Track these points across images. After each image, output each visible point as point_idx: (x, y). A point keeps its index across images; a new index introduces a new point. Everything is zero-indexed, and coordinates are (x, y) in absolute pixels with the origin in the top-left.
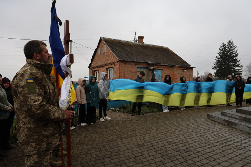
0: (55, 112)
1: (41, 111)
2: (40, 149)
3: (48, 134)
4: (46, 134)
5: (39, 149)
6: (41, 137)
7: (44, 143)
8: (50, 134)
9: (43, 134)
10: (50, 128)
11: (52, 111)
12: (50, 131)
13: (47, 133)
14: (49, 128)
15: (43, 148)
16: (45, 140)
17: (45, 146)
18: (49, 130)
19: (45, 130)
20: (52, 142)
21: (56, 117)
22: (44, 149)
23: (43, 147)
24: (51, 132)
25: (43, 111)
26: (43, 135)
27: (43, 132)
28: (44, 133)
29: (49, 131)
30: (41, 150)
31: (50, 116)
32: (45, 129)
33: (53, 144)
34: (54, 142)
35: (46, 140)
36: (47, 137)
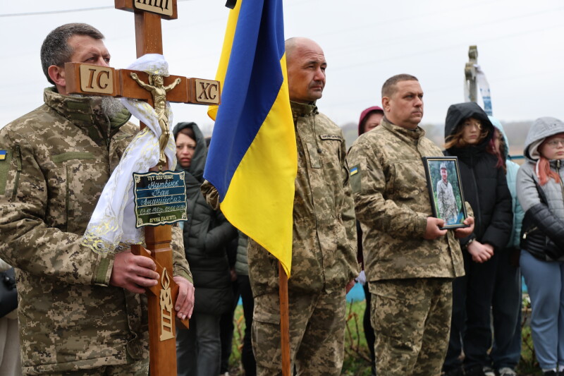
0: (61, 253)
1: (7, 245)
2: (42, 364)
3: (63, 321)
4: (58, 322)
5: (38, 364)
6: (44, 329)
7: (52, 347)
8: (73, 324)
9: (48, 320)
10: (75, 306)
11: (46, 250)
12: (71, 315)
13: (60, 318)
14: (70, 306)
15: (48, 364)
16: (53, 340)
17: (54, 357)
18: (70, 309)
19: (57, 308)
20: (76, 351)
21: (62, 270)
22: (50, 366)
23: (47, 359)
24: (76, 317)
25: (12, 245)
26: (50, 324)
27: (50, 313)
28: (51, 317)
29: (67, 313)
30: (42, 367)
31: (40, 263)
32: (56, 304)
33: (80, 358)
34: (88, 354)
35: (58, 338)
36: (60, 331)
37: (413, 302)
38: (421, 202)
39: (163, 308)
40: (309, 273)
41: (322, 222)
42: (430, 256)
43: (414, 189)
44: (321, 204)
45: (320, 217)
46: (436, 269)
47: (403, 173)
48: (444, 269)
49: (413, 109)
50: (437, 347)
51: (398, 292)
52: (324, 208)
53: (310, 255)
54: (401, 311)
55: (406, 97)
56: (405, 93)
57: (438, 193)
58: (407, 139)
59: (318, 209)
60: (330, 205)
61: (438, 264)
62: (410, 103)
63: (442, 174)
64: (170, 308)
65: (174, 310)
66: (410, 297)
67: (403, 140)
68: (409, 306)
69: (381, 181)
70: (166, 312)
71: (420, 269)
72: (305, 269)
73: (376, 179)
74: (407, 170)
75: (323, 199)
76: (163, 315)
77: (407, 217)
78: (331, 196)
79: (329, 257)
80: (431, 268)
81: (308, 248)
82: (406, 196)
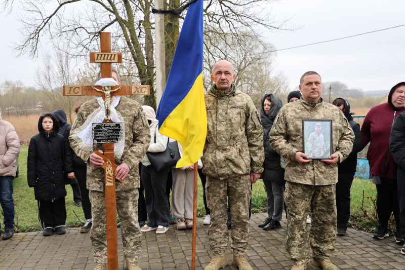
37: (295, 194)
38: (300, 143)
39: (107, 174)
40: (210, 169)
41: (219, 146)
42: (302, 172)
43: (299, 135)
44: (220, 138)
45: (218, 144)
46: (303, 180)
47: (294, 127)
48: (308, 180)
49: (312, 91)
50: (327, 219)
51: (289, 187)
52: (222, 140)
53: (211, 161)
54: (290, 197)
55: (307, 84)
56: (306, 82)
57: (309, 139)
58: (307, 107)
59: (218, 140)
60: (226, 139)
61: (304, 177)
62: (310, 88)
63: (316, 128)
64: (111, 174)
65: (113, 175)
66: (294, 191)
67: (305, 108)
68: (294, 195)
69: (283, 129)
70: (109, 175)
71: (294, 178)
72: (209, 167)
73: (280, 128)
74: (296, 125)
75: (222, 136)
76: (107, 177)
77: (286, 150)
78: (227, 135)
79: (220, 163)
80: (300, 178)
81: (210, 157)
82: (294, 139)
